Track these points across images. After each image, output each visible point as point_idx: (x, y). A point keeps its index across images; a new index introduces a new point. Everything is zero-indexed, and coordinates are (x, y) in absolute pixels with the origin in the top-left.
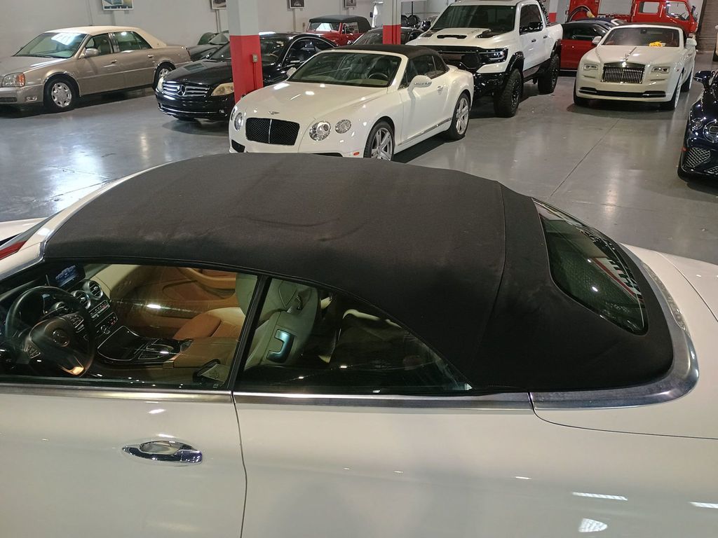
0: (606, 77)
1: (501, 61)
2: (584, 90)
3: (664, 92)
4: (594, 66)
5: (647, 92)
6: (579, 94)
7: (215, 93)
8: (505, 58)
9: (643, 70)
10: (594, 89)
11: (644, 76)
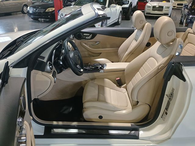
0: (153, 10)
1: (127, 4)
2: (147, 13)
3: (168, 14)
4: (150, 7)
5: (164, 14)
6: (146, 15)
7: (47, 11)
8: (128, 3)
9: (163, 8)
10: (150, 13)
11: (163, 10)
